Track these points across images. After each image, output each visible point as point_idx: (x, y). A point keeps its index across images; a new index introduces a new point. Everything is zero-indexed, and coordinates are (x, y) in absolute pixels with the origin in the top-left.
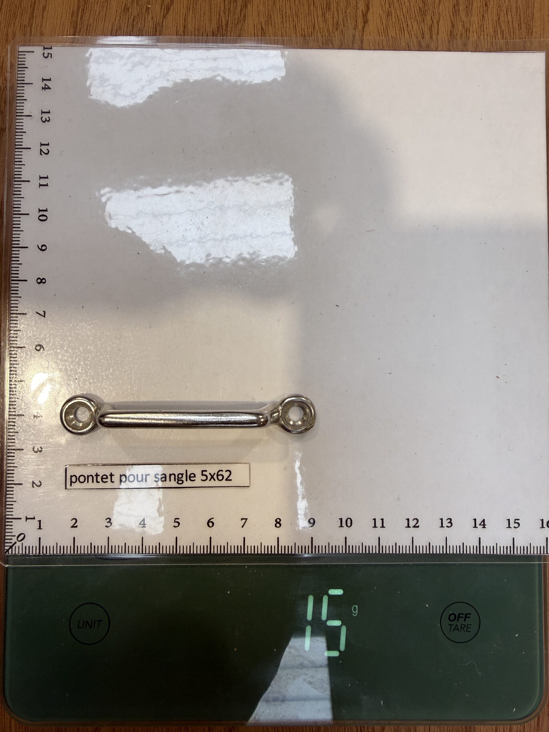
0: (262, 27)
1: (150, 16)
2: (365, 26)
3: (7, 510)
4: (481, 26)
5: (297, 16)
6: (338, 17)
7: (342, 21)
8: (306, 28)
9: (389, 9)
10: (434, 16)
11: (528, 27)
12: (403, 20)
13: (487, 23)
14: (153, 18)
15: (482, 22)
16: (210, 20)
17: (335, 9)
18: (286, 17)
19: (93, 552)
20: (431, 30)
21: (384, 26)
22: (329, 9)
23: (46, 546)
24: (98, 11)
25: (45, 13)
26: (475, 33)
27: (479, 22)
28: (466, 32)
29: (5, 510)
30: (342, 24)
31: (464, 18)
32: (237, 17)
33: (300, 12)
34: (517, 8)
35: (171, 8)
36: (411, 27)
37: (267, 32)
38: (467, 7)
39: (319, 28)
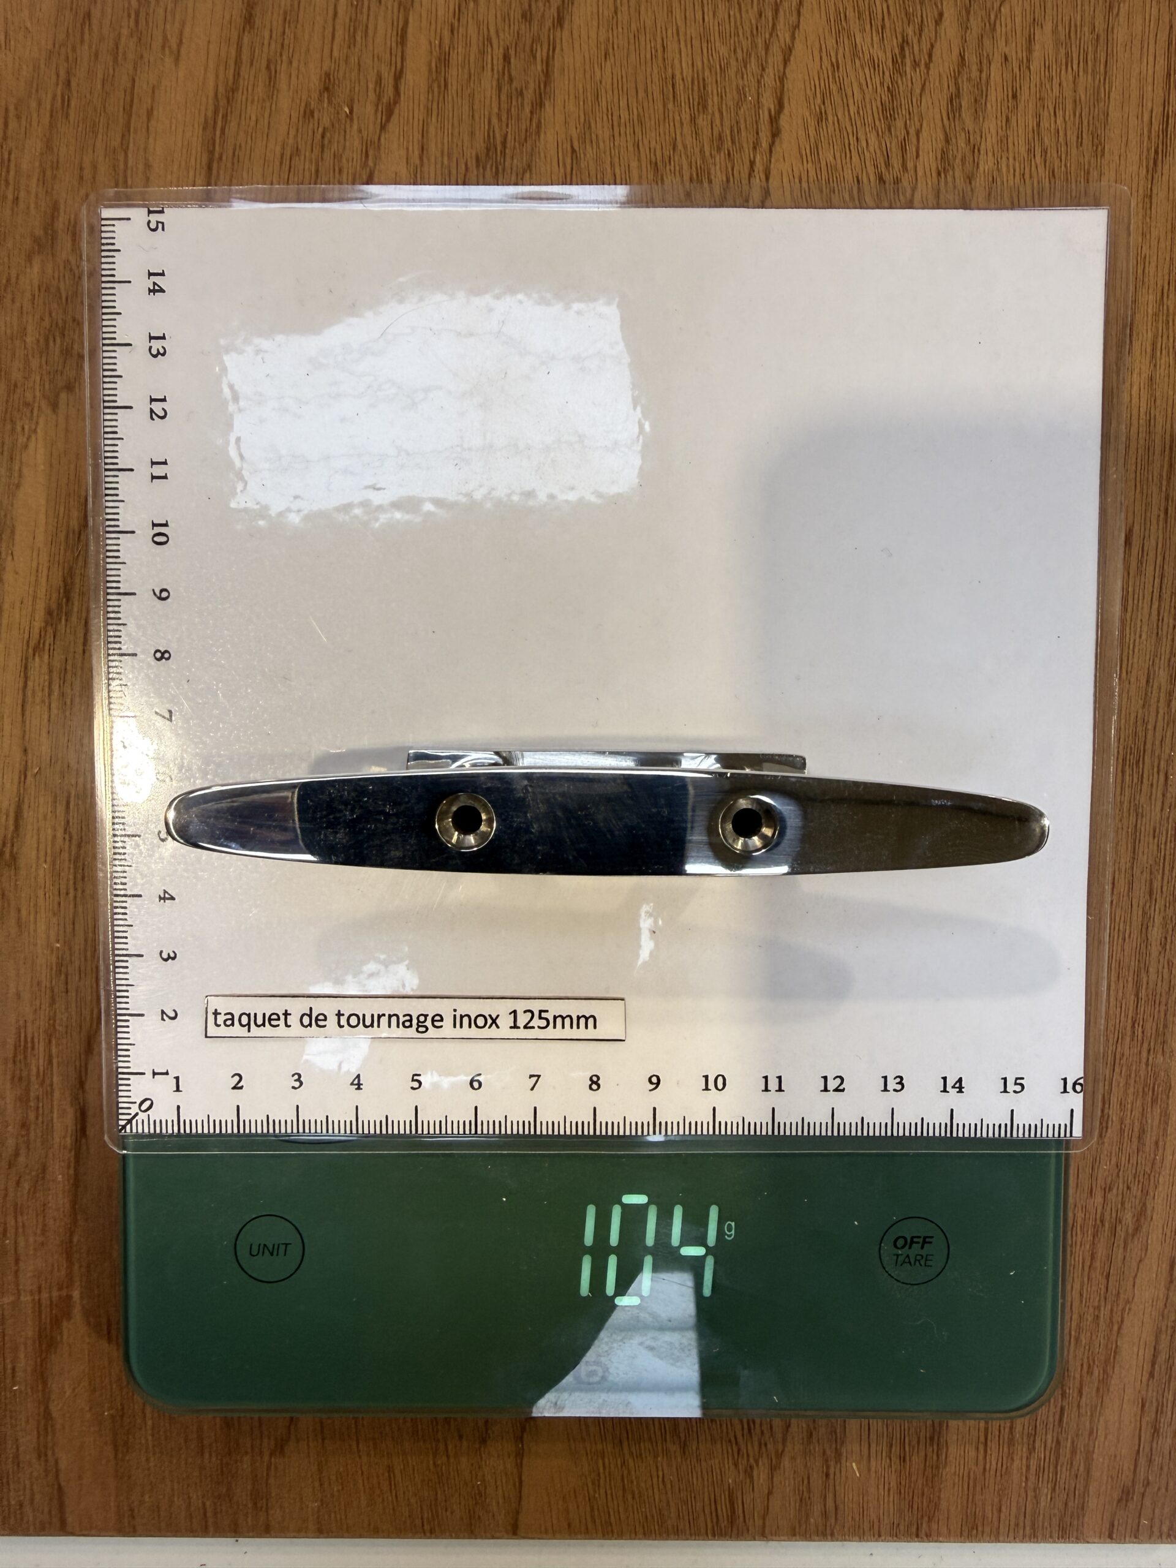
0: (572, 147)
1: (355, 127)
2: (773, 143)
3: (120, 1059)
4: (1003, 142)
5: (641, 123)
6: (722, 125)
7: (728, 132)
8: (658, 147)
9: (823, 107)
10: (910, 119)
11: (1095, 140)
12: (850, 130)
13: (1015, 134)
14: (360, 131)
15: (1004, 132)
16: (472, 134)
17: (716, 107)
18: (619, 125)
19: (271, 1131)
20: (903, 149)
21: (812, 140)
22: (705, 107)
23: (190, 1121)
24: (254, 118)
25: (153, 122)
26: (990, 154)
27: (1000, 130)
28: (974, 152)
29: (116, 1059)
30: (729, 138)
31: (969, 124)
32: (524, 127)
33: (647, 115)
34: (1075, 101)
35: (396, 111)
36: (864, 144)
37: (582, 156)
38: (976, 101)
39: (685, 147)
